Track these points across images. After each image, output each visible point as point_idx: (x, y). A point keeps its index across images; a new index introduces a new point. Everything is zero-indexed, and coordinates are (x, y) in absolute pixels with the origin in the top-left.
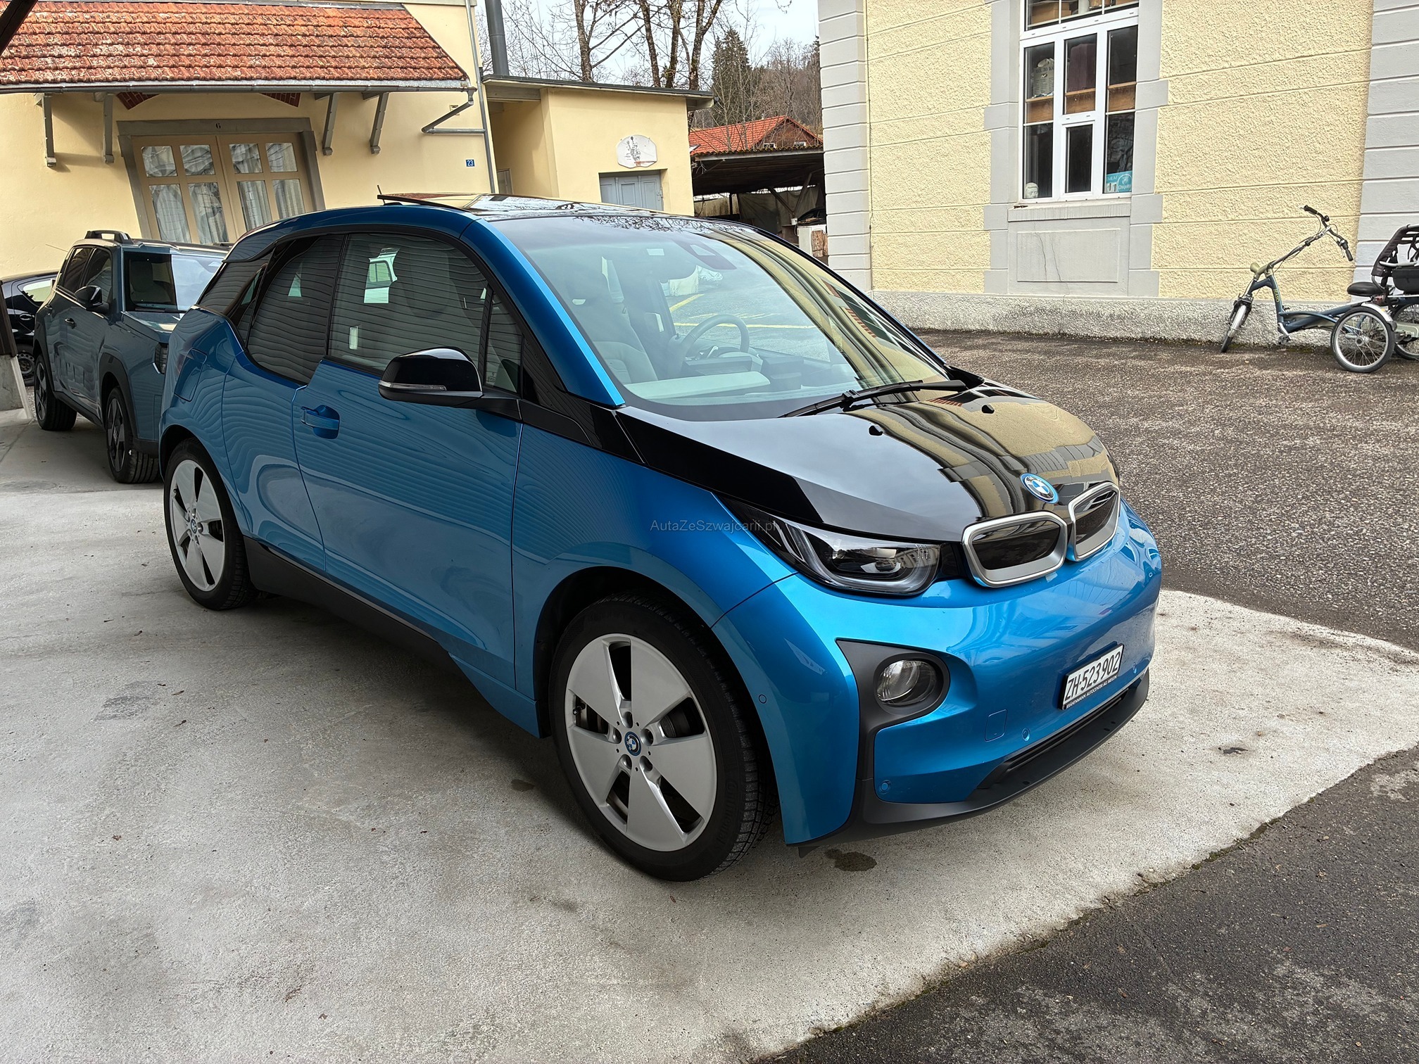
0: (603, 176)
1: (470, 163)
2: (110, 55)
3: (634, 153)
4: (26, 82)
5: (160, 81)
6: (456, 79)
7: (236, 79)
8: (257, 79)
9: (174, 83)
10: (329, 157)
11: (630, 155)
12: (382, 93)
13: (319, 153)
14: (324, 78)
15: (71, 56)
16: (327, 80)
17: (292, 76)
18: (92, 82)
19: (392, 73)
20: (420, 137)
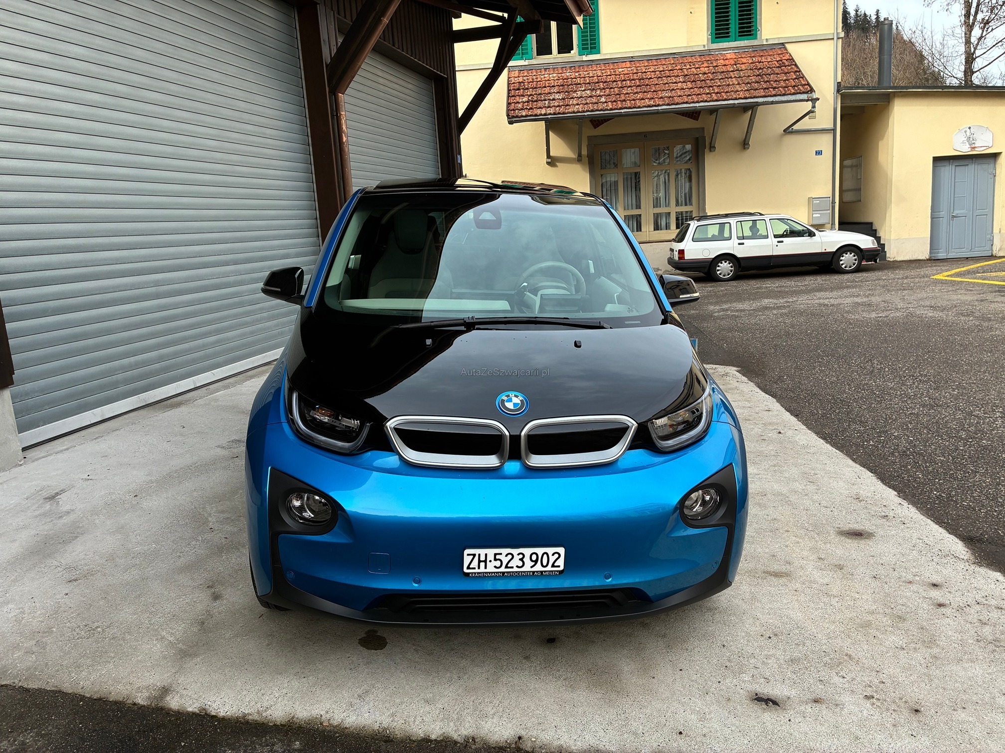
0: (936, 160)
1: (819, 153)
2: (581, 97)
3: (970, 140)
4: (530, 116)
5: (603, 111)
6: (804, 93)
7: (649, 106)
8: (662, 105)
9: (611, 112)
10: (713, 153)
11: (966, 142)
12: (752, 107)
13: (707, 150)
14: (706, 101)
15: (559, 99)
16: (708, 102)
17: (685, 101)
18: (566, 114)
19: (756, 93)
20: (782, 136)
